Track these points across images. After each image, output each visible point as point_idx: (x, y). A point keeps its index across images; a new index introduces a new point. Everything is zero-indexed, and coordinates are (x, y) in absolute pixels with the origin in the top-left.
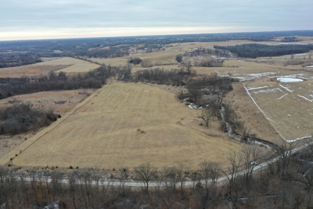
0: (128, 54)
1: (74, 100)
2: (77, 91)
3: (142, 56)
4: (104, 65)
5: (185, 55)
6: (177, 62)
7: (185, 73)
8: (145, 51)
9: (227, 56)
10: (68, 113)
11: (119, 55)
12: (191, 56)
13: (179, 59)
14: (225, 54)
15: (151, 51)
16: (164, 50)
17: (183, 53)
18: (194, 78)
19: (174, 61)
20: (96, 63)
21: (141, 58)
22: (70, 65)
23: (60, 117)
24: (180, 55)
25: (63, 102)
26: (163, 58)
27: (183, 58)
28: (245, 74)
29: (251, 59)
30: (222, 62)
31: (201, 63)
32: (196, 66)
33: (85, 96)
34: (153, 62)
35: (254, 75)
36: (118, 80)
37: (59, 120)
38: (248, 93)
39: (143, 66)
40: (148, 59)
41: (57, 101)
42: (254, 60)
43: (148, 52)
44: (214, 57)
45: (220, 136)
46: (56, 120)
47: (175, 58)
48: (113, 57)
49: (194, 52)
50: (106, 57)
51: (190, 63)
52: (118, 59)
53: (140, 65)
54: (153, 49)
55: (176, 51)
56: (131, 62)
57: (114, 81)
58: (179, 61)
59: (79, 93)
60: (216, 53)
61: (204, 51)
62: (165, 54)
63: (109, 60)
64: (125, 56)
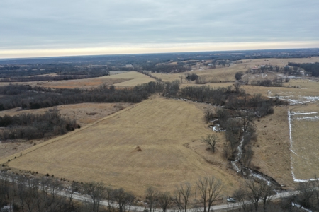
0: (189, 69)
1: (106, 113)
2: (114, 104)
3: (202, 72)
4: (160, 80)
10: (90, 124)
11: (180, 71)
13: (238, 77)
15: (214, 67)
19: (233, 78)
20: (155, 78)
23: (79, 127)
25: (93, 114)
28: (300, 96)
33: (118, 109)
35: (311, 98)
36: (163, 95)
37: (77, 130)
38: (289, 119)
39: (197, 83)
40: (205, 76)
41: (89, 112)
43: (211, 68)
45: (219, 164)
46: (73, 130)
47: (234, 75)
48: (175, 72)
50: (168, 72)
53: (194, 81)
54: (217, 66)
58: (237, 79)
59: (115, 107)
63: (169, 75)
64: (186, 72)
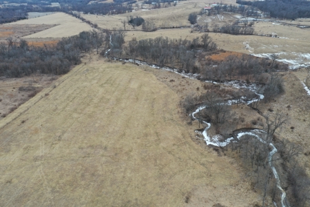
0: (130, 10)
3: (147, 13)
4: (96, 25)
5: (201, 14)
6: (189, 24)
7: (199, 46)
8: (152, 6)
9: (256, 15)
11: (120, 11)
12: (209, 15)
13: (192, 19)
14: (252, 13)
15: (159, 7)
16: (175, 5)
17: (198, 10)
18: (214, 57)
19: (186, 22)
20: (89, 22)
21: (144, 17)
22: (55, 25)
24: (194, 13)
26: (172, 18)
27: (199, 18)
29: (289, 22)
30: (250, 25)
31: (223, 28)
32: (215, 31)
34: (158, 24)
36: (102, 54)
39: (145, 30)
40: (152, 19)
42: (293, 22)
43: (156, 7)
44: (238, 16)
47: (187, 17)
48: (113, 13)
49: (212, 9)
50: (104, 14)
51: (207, 26)
52: (117, 17)
53: (140, 27)
54: (161, 4)
55: (190, 6)
56: (131, 22)
57: (95, 57)
58: (192, 23)
60: (241, 11)
61: (225, 8)
62: (176, 11)
63: (106, 17)
64: (127, 14)
